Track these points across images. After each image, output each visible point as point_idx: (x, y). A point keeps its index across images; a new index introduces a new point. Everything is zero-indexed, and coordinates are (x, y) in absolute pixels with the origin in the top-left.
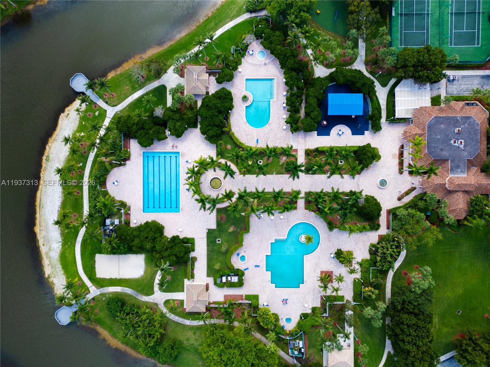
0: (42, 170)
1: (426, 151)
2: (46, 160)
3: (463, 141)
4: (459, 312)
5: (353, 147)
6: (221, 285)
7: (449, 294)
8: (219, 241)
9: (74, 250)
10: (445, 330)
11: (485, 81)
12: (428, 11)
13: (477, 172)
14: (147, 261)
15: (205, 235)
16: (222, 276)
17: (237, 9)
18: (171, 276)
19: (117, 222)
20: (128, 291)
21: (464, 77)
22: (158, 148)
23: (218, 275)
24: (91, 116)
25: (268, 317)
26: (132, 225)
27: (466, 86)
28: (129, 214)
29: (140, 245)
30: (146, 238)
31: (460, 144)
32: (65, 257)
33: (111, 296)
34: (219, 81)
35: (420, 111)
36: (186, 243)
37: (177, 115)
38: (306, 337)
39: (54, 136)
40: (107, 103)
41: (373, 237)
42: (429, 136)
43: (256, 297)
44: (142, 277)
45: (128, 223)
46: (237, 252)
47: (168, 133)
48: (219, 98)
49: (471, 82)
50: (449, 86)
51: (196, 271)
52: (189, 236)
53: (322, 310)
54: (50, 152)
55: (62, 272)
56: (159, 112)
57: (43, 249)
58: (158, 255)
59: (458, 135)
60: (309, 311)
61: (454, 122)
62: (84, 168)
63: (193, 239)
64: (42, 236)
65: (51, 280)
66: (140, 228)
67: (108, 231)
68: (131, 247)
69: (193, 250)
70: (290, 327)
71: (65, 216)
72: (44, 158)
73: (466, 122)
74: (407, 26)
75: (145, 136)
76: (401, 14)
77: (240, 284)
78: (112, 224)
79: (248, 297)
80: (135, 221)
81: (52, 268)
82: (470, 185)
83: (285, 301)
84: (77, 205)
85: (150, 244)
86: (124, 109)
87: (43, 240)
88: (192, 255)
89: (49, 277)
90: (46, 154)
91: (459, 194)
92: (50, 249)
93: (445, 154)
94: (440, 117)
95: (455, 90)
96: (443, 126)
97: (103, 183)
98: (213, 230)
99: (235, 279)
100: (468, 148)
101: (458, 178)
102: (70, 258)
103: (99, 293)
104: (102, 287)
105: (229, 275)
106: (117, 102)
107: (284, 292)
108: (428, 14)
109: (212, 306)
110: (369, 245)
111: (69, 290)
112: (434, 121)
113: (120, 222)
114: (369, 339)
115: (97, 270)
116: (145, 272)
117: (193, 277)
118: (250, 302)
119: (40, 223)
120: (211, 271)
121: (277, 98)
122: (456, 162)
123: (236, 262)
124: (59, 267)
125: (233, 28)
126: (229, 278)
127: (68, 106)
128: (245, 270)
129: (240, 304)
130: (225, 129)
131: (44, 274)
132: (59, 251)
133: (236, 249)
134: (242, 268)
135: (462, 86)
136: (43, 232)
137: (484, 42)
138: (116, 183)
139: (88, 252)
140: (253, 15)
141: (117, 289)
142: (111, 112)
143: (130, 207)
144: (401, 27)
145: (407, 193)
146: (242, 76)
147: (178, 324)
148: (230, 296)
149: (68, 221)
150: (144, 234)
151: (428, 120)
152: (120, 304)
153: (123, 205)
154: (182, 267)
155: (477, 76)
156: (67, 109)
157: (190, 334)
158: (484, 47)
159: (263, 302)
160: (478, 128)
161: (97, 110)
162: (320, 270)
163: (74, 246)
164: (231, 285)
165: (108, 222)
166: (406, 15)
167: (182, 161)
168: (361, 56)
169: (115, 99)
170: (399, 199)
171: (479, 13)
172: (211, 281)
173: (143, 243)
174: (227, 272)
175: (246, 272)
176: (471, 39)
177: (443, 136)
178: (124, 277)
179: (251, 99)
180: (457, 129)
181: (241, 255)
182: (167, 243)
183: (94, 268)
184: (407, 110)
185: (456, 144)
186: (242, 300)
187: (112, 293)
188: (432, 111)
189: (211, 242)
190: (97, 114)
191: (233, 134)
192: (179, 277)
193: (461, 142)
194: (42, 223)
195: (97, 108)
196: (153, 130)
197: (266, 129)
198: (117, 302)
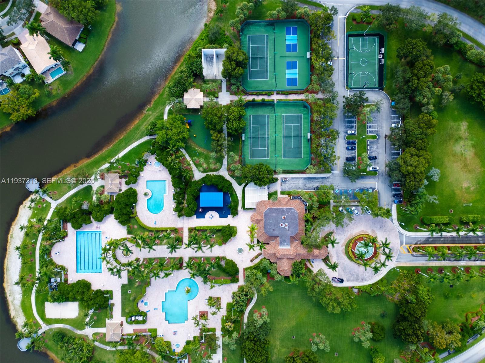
0: (8, 244)
1: (264, 231)
2: (11, 237)
3: (287, 224)
4: (293, 337)
5: (219, 226)
6: (131, 323)
7: (286, 325)
8: (130, 292)
9: (31, 299)
10: (283, 350)
11: (307, 181)
12: (268, 135)
13: (298, 244)
14: (80, 307)
15: (120, 288)
16: (131, 317)
17: (140, 133)
18: (97, 316)
19: (59, 280)
20: (68, 327)
21: (293, 178)
22: (87, 229)
23: (128, 316)
24: (41, 207)
25: (161, 344)
26: (69, 282)
27: (294, 184)
28: (67, 274)
29: (73, 297)
30: (77, 292)
31: (286, 226)
32: (25, 304)
33: (56, 330)
34: (127, 183)
35: (260, 203)
36: (107, 294)
37: (97, 209)
38: (190, 356)
39: (16, 221)
40: (51, 198)
41: (234, 287)
42: (265, 221)
43: (155, 331)
44: (77, 317)
45: (66, 281)
46: (142, 300)
47: (92, 219)
48: (127, 196)
49: (297, 182)
50: (283, 185)
51: (114, 313)
52: (109, 289)
53: (200, 338)
54: (14, 232)
55: (23, 314)
56: (85, 206)
57: (10, 299)
58: (86, 304)
59: (284, 220)
60: (192, 339)
61: (282, 212)
62: (35, 243)
63: (112, 291)
64: (9, 289)
65: (15, 320)
66: (74, 285)
67: (53, 286)
68: (68, 298)
69: (112, 299)
70: (179, 350)
71: (22, 278)
72: (9, 236)
73: (289, 212)
74: (254, 145)
75: (76, 222)
76: (250, 138)
77: (144, 322)
78: (56, 281)
79: (150, 330)
80: (71, 280)
81: (16, 312)
82: (290, 254)
83: (175, 333)
84: (32, 269)
85: (80, 296)
86: (63, 202)
87: (9, 292)
88: (111, 302)
89: (14, 318)
90: (10, 233)
91: (285, 260)
92: (14, 299)
93: (276, 233)
94: (272, 209)
95: (287, 187)
96: (274, 214)
97: (49, 254)
98: (126, 285)
99: (140, 318)
100: (291, 229)
101: (283, 249)
102: (28, 305)
103: (48, 329)
104: (50, 324)
105: (136, 316)
106: (59, 197)
107: (175, 327)
108: (268, 137)
109: (124, 337)
110: (232, 292)
111: (26, 328)
112: (268, 211)
113: (61, 280)
114: (232, 357)
115: (46, 313)
116: (79, 314)
117: (111, 317)
118: (151, 334)
119: (7, 280)
120: (124, 314)
121: (168, 193)
122: (283, 238)
123: (142, 307)
124: (21, 310)
125: (138, 146)
126: (137, 317)
127: (25, 200)
128: (147, 312)
129: (144, 335)
130: (132, 216)
131: (10, 316)
132: (20, 300)
133: (141, 298)
134: (145, 311)
135: (292, 185)
136: (10, 287)
137: (306, 156)
138: (58, 254)
139: (40, 301)
140: (151, 137)
141: (60, 326)
142: (54, 204)
143: (67, 269)
144: (250, 146)
145: (256, 257)
146: (144, 178)
147: (102, 349)
148: (138, 330)
149: (24, 281)
150: (76, 290)
151: (264, 210)
152: (60, 337)
153: (63, 268)
154: (104, 310)
155: (301, 178)
156: (24, 202)
157: (110, 356)
158: (305, 159)
159: (160, 333)
160: (297, 215)
161: (45, 203)
162: (199, 311)
163: (31, 297)
164: (137, 322)
165: (53, 280)
166: (253, 138)
167: (103, 237)
168: (225, 165)
169: (57, 195)
170: (252, 261)
171: (301, 137)
172: (124, 319)
173: (76, 296)
174: (134, 314)
175: (148, 313)
176: (297, 153)
177: (274, 221)
178: (65, 318)
179: (150, 194)
180: (283, 216)
181: (144, 302)
182: (92, 295)
183: (45, 311)
184: (253, 203)
185: (283, 226)
186: (146, 332)
187: (57, 328)
188: (268, 204)
189: (124, 293)
190: (44, 205)
191: (138, 218)
192: (102, 317)
193: (286, 225)
194: (9, 281)
195: (45, 201)
196: (81, 219)
197: (161, 214)
198: (59, 336)
